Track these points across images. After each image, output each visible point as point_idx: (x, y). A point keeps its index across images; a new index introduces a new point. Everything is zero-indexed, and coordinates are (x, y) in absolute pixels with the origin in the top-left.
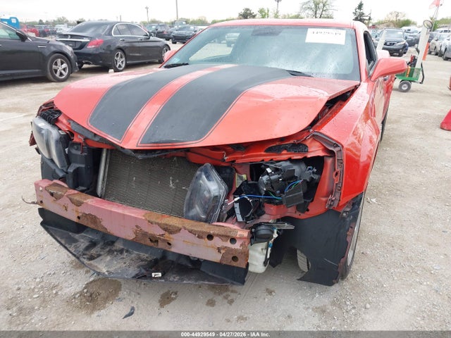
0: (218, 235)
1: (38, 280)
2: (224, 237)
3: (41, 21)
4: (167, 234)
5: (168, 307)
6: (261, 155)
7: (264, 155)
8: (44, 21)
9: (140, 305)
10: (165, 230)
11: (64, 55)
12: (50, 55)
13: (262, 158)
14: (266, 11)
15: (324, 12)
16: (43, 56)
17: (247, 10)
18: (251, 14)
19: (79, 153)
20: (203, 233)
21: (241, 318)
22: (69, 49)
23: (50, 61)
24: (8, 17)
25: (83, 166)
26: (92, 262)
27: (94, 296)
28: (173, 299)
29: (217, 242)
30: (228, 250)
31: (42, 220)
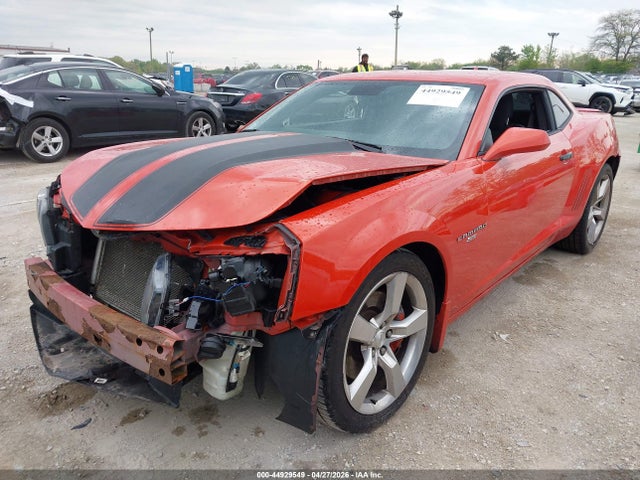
0: (146, 341)
1: (16, 372)
2: (151, 343)
3: (227, 68)
4: (105, 333)
5: (128, 426)
6: (218, 248)
7: (223, 248)
8: (231, 69)
9: (100, 419)
10: (104, 326)
11: (207, 113)
12: (190, 114)
13: (220, 252)
14: (535, 50)
15: (632, 50)
16: (182, 113)
17: (505, 48)
18: (510, 54)
19: (66, 230)
20: (133, 335)
21: (200, 456)
22: (216, 106)
23: (189, 120)
24: (181, 65)
25: (69, 245)
26: (51, 357)
27: (59, 399)
28: (140, 418)
29: (145, 349)
30: (156, 360)
31: (32, 304)
